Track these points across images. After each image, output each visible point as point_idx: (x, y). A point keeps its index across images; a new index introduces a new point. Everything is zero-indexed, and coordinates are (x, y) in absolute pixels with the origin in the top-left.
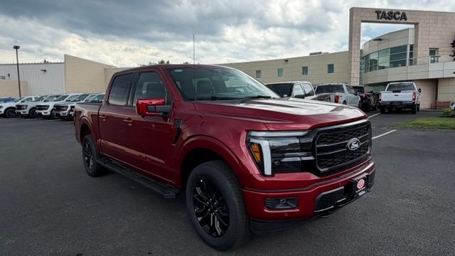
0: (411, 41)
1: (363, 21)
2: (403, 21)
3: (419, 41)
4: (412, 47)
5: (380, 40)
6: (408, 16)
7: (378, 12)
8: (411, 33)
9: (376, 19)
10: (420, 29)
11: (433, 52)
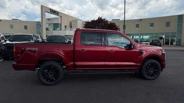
0: (60, 22)
1: (46, 12)
2: (58, 15)
3: (62, 22)
4: (60, 24)
5: (49, 20)
6: (59, 14)
7: (51, 9)
8: (60, 19)
9: (50, 12)
10: (62, 19)
11: (66, 27)
